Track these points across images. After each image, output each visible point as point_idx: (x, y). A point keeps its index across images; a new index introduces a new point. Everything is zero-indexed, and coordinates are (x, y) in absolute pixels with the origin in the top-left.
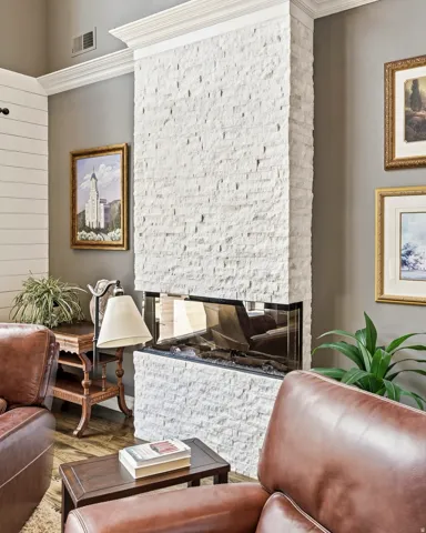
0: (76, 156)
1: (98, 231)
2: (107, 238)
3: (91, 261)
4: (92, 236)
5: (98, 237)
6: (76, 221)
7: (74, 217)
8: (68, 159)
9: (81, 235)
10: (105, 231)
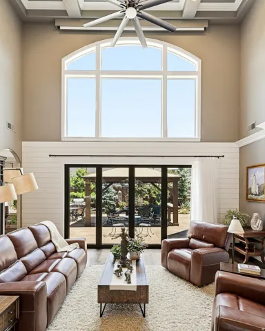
0: (248, 168)
1: (256, 195)
2: (259, 198)
3: (254, 205)
4: (254, 197)
5: (256, 197)
6: (248, 191)
7: (247, 190)
8: (245, 169)
9: (250, 196)
10: (259, 195)
